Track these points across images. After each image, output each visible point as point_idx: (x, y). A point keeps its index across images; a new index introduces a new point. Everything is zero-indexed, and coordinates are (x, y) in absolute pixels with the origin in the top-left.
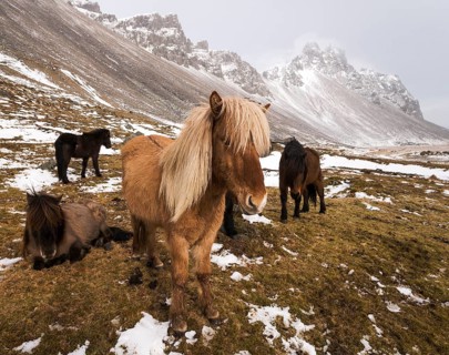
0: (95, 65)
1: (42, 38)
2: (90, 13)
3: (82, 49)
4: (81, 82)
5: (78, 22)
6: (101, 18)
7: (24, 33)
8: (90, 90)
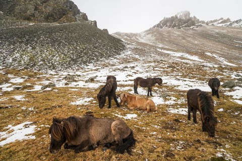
0: (226, 47)
1: (199, 43)
2: (224, 24)
3: (219, 41)
4: (216, 56)
5: (217, 31)
6: (231, 24)
7: (192, 43)
8: (221, 59)
